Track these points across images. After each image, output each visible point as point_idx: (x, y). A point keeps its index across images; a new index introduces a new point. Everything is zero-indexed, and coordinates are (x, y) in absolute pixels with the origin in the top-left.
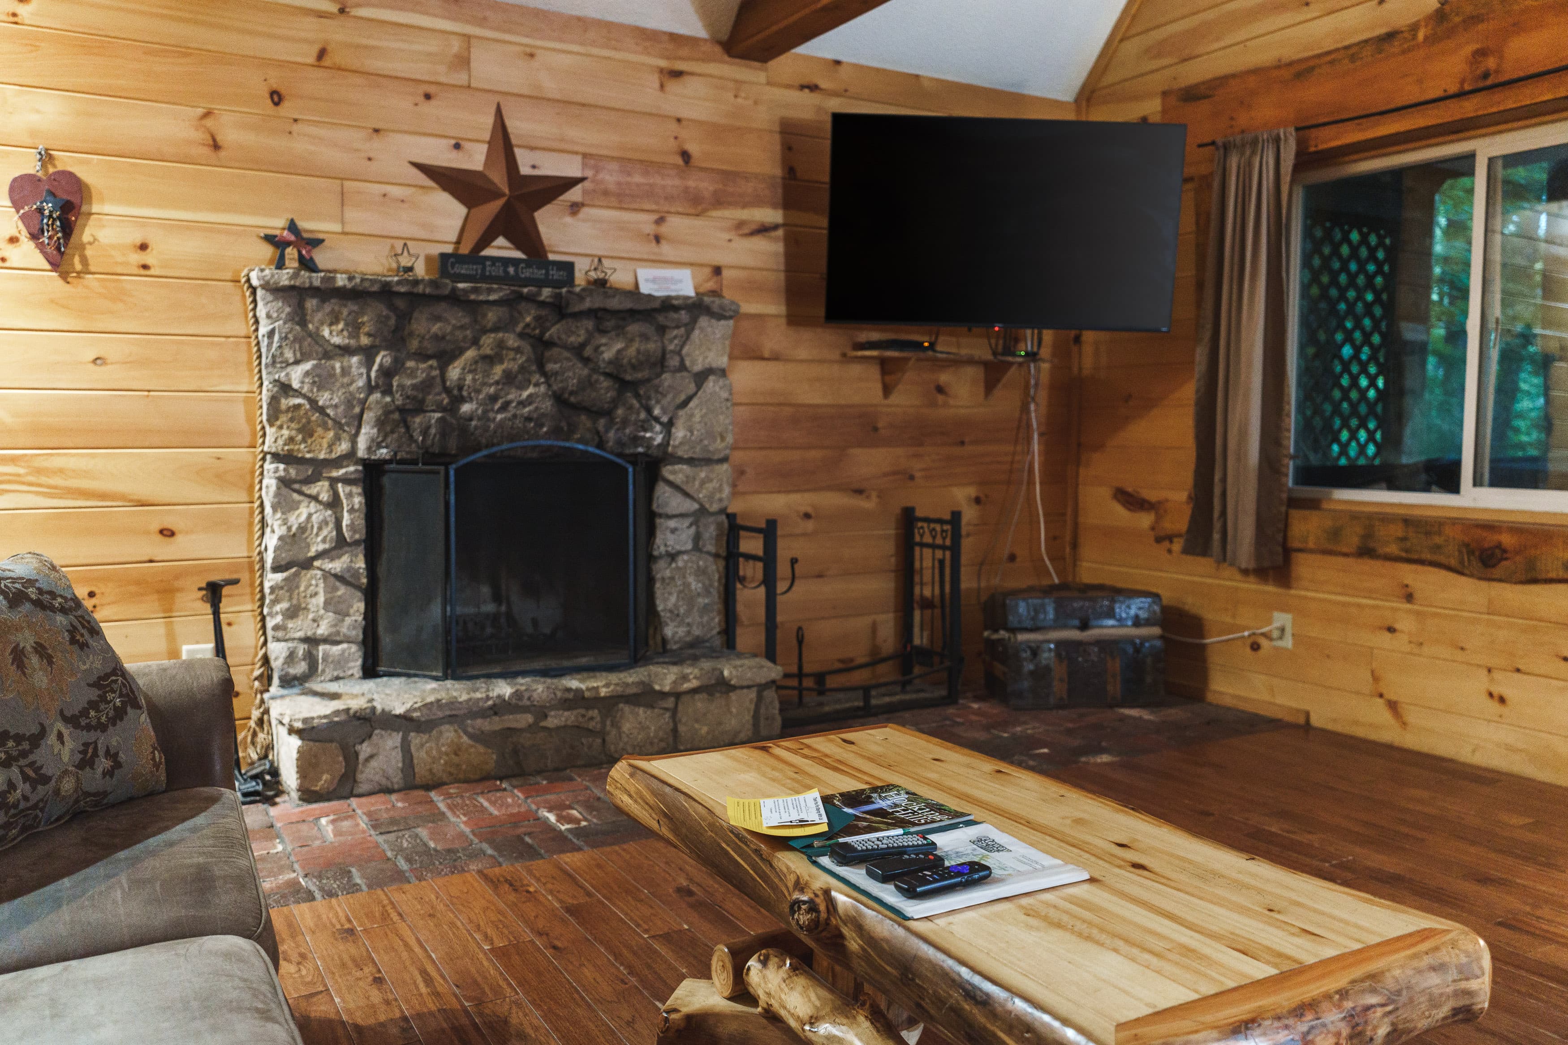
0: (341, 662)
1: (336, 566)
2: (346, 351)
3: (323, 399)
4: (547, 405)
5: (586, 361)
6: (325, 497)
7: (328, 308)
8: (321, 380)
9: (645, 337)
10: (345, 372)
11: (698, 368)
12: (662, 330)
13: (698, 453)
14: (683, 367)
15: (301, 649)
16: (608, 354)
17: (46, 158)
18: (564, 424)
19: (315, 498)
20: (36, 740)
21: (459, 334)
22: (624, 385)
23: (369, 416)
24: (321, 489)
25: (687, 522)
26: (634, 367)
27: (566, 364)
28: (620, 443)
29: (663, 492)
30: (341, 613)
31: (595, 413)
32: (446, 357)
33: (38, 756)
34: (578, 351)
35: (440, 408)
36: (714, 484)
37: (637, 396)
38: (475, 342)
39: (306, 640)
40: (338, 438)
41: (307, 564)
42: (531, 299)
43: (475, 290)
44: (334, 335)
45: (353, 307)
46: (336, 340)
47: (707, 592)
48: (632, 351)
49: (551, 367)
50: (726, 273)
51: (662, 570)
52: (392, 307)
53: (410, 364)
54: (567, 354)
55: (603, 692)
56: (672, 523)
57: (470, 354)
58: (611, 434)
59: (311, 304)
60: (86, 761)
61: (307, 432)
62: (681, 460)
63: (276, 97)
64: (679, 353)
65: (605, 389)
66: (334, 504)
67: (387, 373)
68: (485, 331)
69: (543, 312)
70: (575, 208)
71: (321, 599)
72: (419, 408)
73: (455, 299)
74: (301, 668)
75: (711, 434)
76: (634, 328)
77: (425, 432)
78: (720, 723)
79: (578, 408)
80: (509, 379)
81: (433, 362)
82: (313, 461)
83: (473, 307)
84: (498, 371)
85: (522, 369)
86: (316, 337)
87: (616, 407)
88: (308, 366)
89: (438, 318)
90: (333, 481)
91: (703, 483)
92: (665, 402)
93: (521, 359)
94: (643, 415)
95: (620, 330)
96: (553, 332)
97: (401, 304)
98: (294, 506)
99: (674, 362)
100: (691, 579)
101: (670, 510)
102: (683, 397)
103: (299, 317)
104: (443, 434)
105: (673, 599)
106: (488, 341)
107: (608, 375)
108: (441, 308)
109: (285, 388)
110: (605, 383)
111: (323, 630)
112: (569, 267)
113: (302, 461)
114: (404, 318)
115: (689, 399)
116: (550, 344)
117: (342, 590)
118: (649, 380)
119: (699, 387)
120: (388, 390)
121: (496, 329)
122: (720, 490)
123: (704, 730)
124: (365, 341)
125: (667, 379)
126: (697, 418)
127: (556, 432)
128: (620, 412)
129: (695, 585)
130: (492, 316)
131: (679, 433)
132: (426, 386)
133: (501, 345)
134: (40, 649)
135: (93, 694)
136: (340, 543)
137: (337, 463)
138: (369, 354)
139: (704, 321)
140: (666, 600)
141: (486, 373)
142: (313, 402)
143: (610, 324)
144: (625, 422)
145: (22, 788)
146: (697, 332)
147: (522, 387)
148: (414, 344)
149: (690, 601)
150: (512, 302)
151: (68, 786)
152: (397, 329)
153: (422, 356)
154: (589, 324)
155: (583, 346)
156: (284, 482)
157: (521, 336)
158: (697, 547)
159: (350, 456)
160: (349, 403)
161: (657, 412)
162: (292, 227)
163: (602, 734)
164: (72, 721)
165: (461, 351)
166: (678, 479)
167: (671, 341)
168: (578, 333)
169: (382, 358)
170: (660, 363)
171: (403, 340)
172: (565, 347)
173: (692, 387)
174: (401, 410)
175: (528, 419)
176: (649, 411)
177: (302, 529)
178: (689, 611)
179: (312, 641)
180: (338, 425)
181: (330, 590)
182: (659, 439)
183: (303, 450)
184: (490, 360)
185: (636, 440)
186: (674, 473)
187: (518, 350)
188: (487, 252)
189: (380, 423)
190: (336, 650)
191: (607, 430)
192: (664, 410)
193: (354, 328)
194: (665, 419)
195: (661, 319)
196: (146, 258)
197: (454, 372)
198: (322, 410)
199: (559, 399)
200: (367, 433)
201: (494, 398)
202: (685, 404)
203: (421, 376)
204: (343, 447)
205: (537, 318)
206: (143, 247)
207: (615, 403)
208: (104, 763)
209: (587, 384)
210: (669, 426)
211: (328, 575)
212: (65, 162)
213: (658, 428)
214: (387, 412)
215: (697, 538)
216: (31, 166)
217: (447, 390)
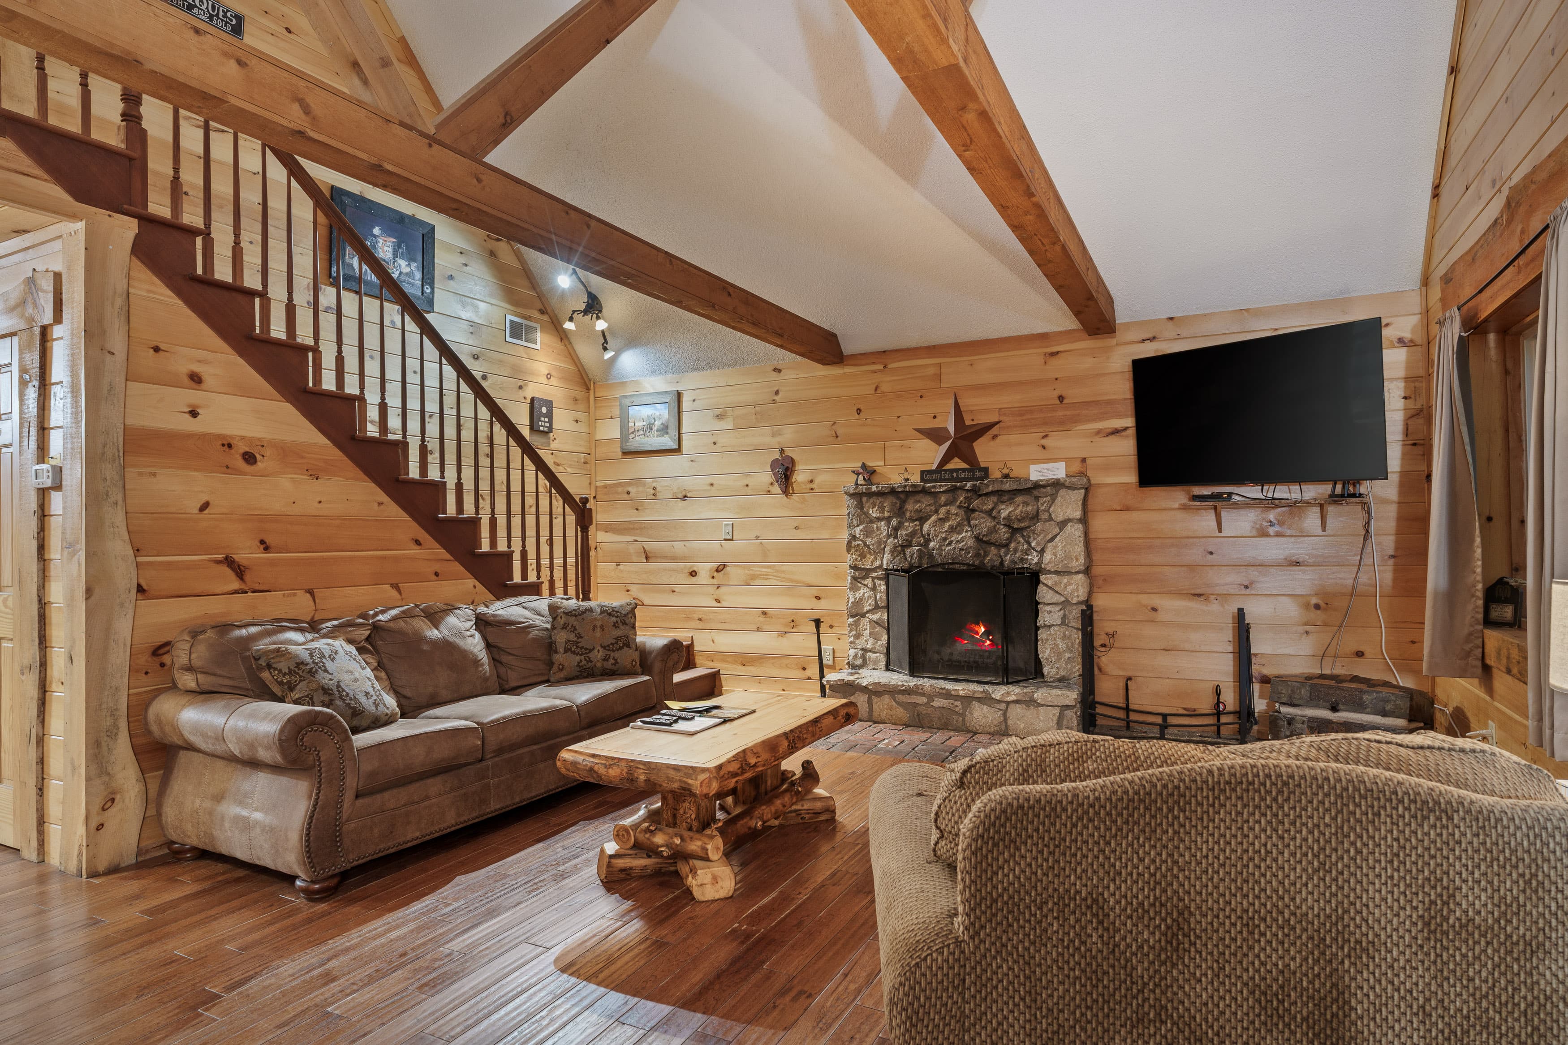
0: (876, 662)
1: (875, 617)
2: (879, 519)
3: (869, 541)
4: (971, 542)
5: (995, 518)
6: (870, 585)
7: (871, 500)
8: (868, 533)
9: (1026, 504)
10: (878, 529)
11: (1060, 519)
12: (1037, 498)
13: (1060, 568)
14: (1050, 519)
15: (860, 652)
16: (1004, 514)
17: (782, 451)
18: (982, 552)
19: (866, 586)
20: (591, 650)
21: (928, 508)
22: (1014, 531)
23: (887, 549)
24: (868, 581)
25: (1058, 608)
26: (1019, 521)
27: (982, 520)
28: (1012, 561)
29: (1041, 589)
30: (877, 639)
31: (1000, 546)
32: (922, 520)
33: (591, 655)
34: (989, 513)
35: (919, 544)
36: (1073, 587)
37: (1023, 536)
38: (936, 512)
39: (862, 649)
40: (875, 559)
41: (863, 615)
42: (962, 488)
43: (934, 487)
44: (874, 513)
45: (881, 499)
46: (874, 515)
47: (1069, 649)
48: (1018, 512)
49: (972, 522)
50: (1088, 461)
51: (1042, 635)
52: (898, 498)
53: (906, 524)
54: (982, 515)
55: (961, 693)
56: (1048, 608)
57: (934, 518)
58: (1008, 557)
59: (864, 499)
60: (606, 659)
61: (863, 556)
62: (1050, 572)
63: (859, 411)
64: (1048, 511)
65: (1003, 533)
66: (874, 589)
67: (896, 529)
68: (941, 506)
69: (969, 495)
70: (995, 437)
71: (868, 632)
72: (910, 545)
73: (924, 491)
74: (859, 662)
75: (1068, 557)
76: (1019, 499)
77: (912, 557)
78: (1032, 724)
79: (989, 543)
80: (952, 529)
81: (917, 523)
82: (864, 569)
83: (935, 495)
84: (947, 526)
85: (959, 524)
86: (866, 514)
87: (1010, 542)
88: (861, 527)
89: (919, 502)
90: (874, 578)
91: (1066, 586)
92: (1039, 539)
93: (958, 519)
94: (1025, 546)
95: (1011, 500)
96: (975, 503)
97: (902, 496)
98: (858, 589)
99: (1044, 516)
100: (1059, 641)
101: (1046, 600)
102: (1050, 536)
103: (860, 506)
104: (920, 558)
105: (1048, 651)
106: (942, 510)
107: (1005, 525)
108: (918, 497)
109: (854, 537)
110: (1003, 530)
111: (869, 646)
112: (986, 470)
113: (860, 569)
114: (904, 502)
115: (1056, 536)
116: (973, 511)
117: (878, 629)
118: (1029, 527)
119: (1061, 530)
120: (896, 537)
121: (945, 505)
122: (1077, 590)
123: (1022, 726)
124: (886, 514)
125: (1039, 526)
126: (1060, 548)
127: (977, 555)
128: (1012, 545)
129: (1062, 645)
130: (943, 499)
131: (1048, 556)
132: (913, 534)
133: (948, 512)
134: (602, 627)
135: (614, 641)
136: (877, 607)
137: (874, 570)
138: (888, 520)
139: (1062, 492)
140: (1043, 652)
141: (941, 527)
142: (865, 543)
143: (1005, 498)
144: (1016, 551)
145: (584, 662)
146: (1059, 498)
147: (959, 533)
148: (908, 515)
149: (1059, 655)
150: (953, 490)
151: (599, 665)
152: (901, 508)
153: (912, 520)
154: (995, 499)
155: (992, 510)
156: (854, 578)
157: (959, 507)
158: (1064, 622)
159: (881, 566)
160: (879, 543)
161: (1033, 544)
162: (864, 466)
163: (963, 715)
164: (604, 648)
165: (930, 516)
166: (1050, 583)
167: (1042, 504)
168: (989, 504)
169: (894, 522)
170: (1035, 517)
171: (904, 513)
172: (982, 511)
173: (1057, 530)
174: (902, 546)
175: (961, 549)
176: (1029, 544)
177: (861, 599)
178: (1057, 661)
179: (864, 650)
180: (876, 554)
181: (872, 628)
182: (1036, 560)
183: (860, 564)
184: (943, 520)
185: (1022, 560)
186: (1046, 579)
187: (956, 515)
188: (946, 467)
189: (892, 552)
190: (874, 655)
191: (1006, 555)
192: (1038, 544)
193: (882, 509)
194: (1039, 549)
195: (1036, 493)
196: (812, 486)
197: (926, 527)
198: (868, 546)
199: (977, 539)
200: (887, 556)
201: (945, 539)
202: (1052, 539)
203: (910, 529)
204: (878, 563)
205: (966, 498)
206: (811, 481)
207: (1009, 540)
208: (611, 661)
209: (993, 530)
210: (1042, 552)
211: (871, 621)
212: (789, 452)
213: (1035, 553)
214: (895, 547)
215: (1064, 618)
216: (777, 456)
217: (923, 536)
